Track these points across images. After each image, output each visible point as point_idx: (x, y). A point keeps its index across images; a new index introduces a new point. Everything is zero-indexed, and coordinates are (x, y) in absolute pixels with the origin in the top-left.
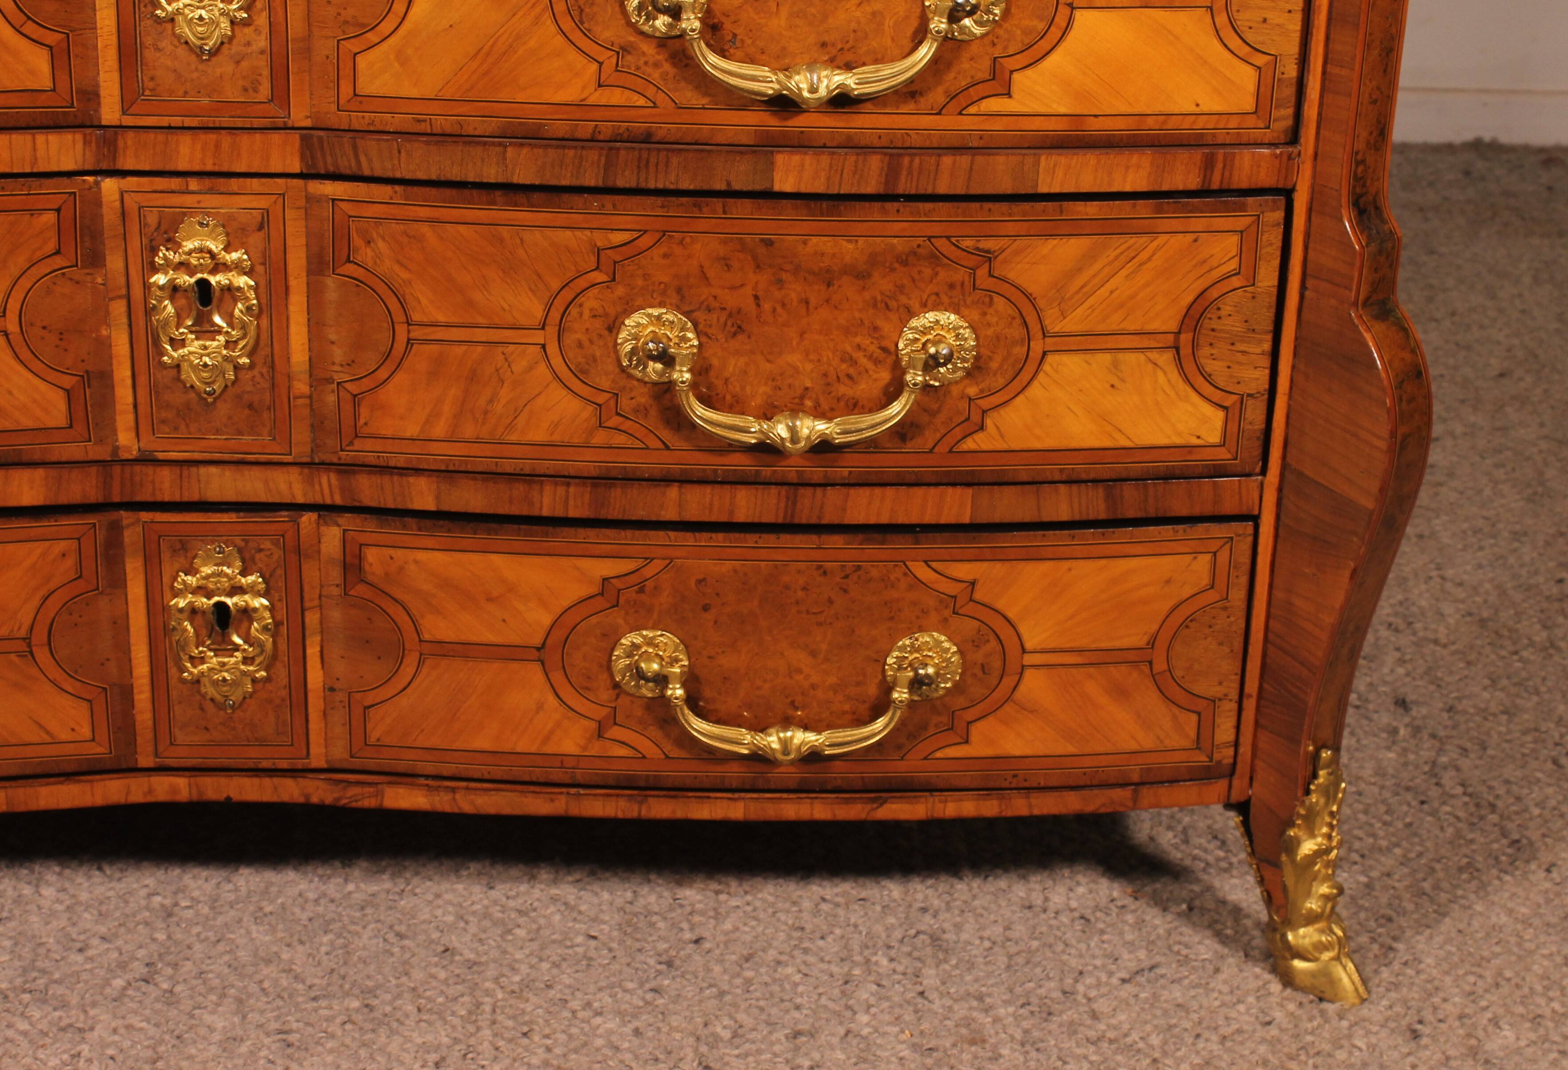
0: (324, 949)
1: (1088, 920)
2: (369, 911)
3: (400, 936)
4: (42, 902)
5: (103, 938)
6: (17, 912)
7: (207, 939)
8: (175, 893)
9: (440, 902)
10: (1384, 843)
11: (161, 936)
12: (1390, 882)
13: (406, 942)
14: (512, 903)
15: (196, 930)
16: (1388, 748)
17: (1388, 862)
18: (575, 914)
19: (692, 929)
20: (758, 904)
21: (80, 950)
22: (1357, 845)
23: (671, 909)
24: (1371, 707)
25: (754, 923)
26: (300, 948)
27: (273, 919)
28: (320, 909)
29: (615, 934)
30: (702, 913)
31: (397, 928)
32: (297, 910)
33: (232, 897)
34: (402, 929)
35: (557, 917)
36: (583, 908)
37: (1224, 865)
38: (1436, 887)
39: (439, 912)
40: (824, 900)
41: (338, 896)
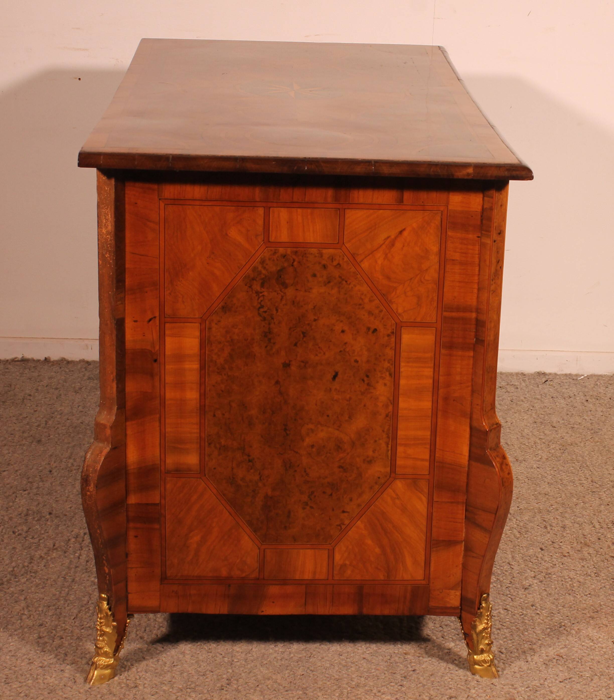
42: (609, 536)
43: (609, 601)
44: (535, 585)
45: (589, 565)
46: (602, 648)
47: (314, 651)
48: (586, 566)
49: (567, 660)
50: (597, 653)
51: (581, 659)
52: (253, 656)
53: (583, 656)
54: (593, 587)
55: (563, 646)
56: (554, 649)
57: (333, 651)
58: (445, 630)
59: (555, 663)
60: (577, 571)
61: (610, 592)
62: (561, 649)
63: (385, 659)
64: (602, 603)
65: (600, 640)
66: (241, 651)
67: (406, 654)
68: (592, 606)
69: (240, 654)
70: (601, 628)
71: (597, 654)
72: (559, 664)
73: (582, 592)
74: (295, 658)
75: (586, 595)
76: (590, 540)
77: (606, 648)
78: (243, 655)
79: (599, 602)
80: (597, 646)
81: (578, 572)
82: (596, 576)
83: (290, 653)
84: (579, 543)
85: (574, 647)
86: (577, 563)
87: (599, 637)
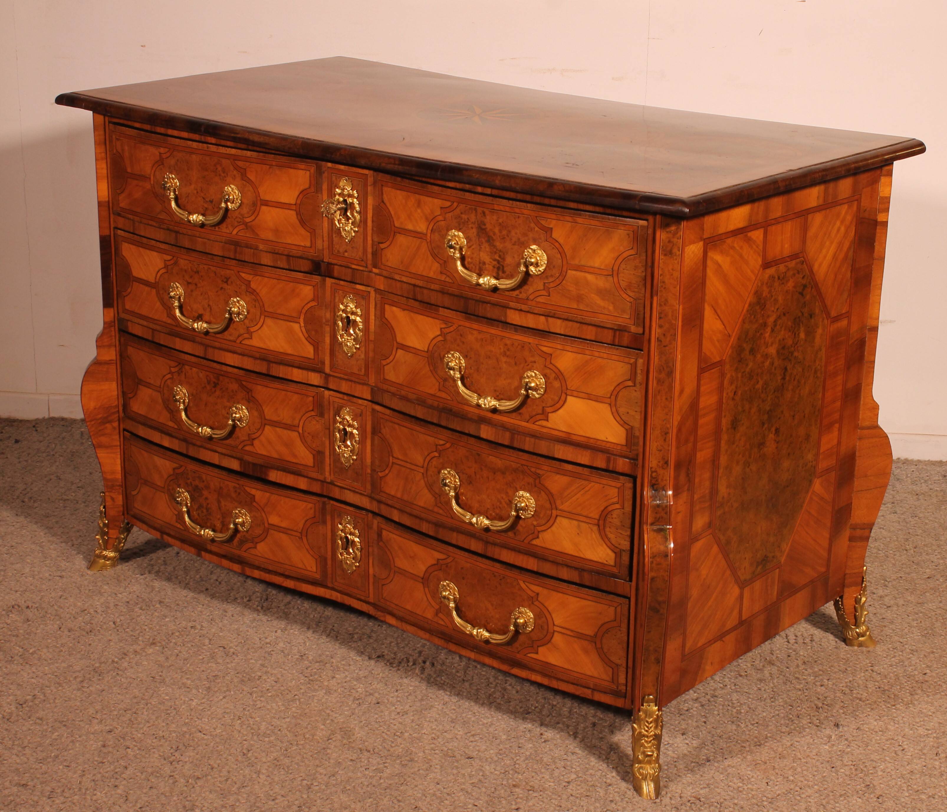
0: (368, 805)
1: (678, 809)
2: (388, 791)
3: (399, 801)
4: (260, 780)
5: (282, 796)
6: (250, 784)
7: (323, 798)
8: (312, 780)
9: (417, 788)
10: (811, 783)
11: (305, 796)
12: (809, 800)
13: (401, 803)
14: (445, 791)
15: (318, 795)
16: (826, 744)
17: (810, 791)
18: (470, 796)
19: (516, 804)
20: (544, 795)
21: (273, 800)
22: (799, 784)
23: (509, 796)
24: (823, 726)
25: (541, 803)
26: (359, 804)
27: (349, 792)
28: (369, 789)
29: (485, 804)
30: (521, 798)
31: (398, 798)
32: (360, 789)
33: (334, 782)
34: (400, 798)
35: (463, 797)
36: (474, 794)
37: (741, 789)
38: (828, 803)
39: (415, 793)
40: (572, 795)
41: (376, 784)
42: (802, 654)
43: (779, 732)
44: (695, 709)
45: (767, 688)
46: (752, 790)
47: (409, 777)
48: (763, 689)
49: (704, 803)
50: (744, 796)
51: (721, 803)
52: (337, 780)
53: (725, 799)
54: (765, 714)
55: (705, 786)
56: (693, 789)
57: (430, 778)
58: (569, 759)
59: (688, 808)
60: (750, 694)
61: (782, 722)
62: (701, 789)
63: (489, 792)
64: (769, 735)
65: (753, 780)
66: (325, 773)
67: (514, 786)
68: (756, 737)
69: (323, 776)
70: (758, 766)
71: (743, 798)
72: (692, 809)
73: (749, 721)
74: (384, 785)
75: (753, 725)
76: (777, 657)
77: (757, 791)
78: (326, 779)
79: (766, 733)
80: (746, 787)
81: (751, 696)
82: (772, 702)
83: (380, 778)
84: (763, 660)
85: (718, 787)
86: (753, 684)
87: (753, 777)
